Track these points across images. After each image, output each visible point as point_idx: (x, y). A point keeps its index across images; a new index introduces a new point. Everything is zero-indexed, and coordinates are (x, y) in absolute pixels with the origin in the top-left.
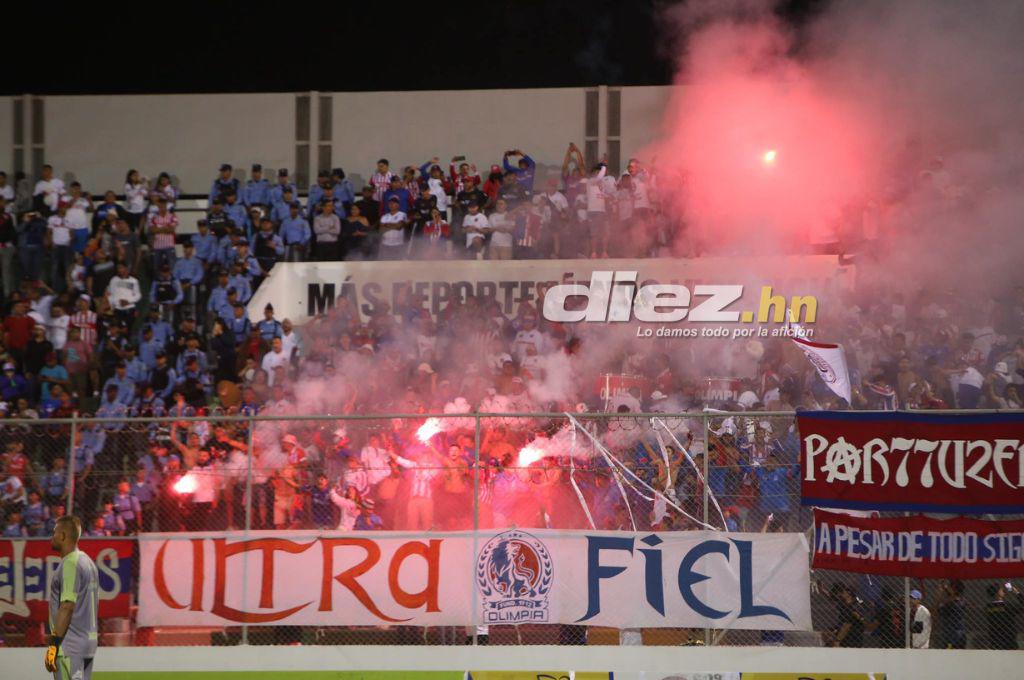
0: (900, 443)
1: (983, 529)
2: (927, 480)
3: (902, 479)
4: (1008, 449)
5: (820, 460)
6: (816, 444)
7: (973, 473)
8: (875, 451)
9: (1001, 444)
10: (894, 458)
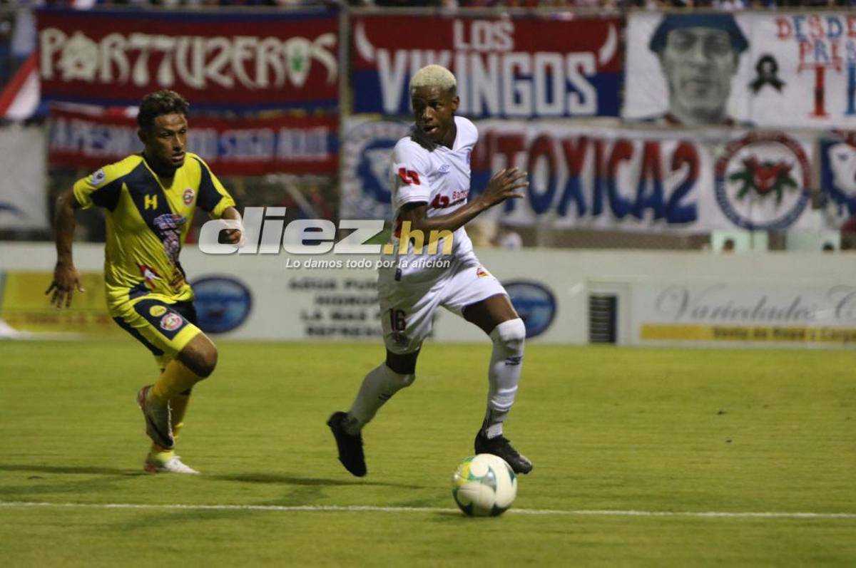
0: (140, 41)
1: (221, 126)
2: (165, 77)
3: (141, 76)
4: (247, 48)
5: (57, 56)
6: (53, 40)
7: (213, 70)
8: (114, 47)
9: (242, 42)
10: (133, 55)
